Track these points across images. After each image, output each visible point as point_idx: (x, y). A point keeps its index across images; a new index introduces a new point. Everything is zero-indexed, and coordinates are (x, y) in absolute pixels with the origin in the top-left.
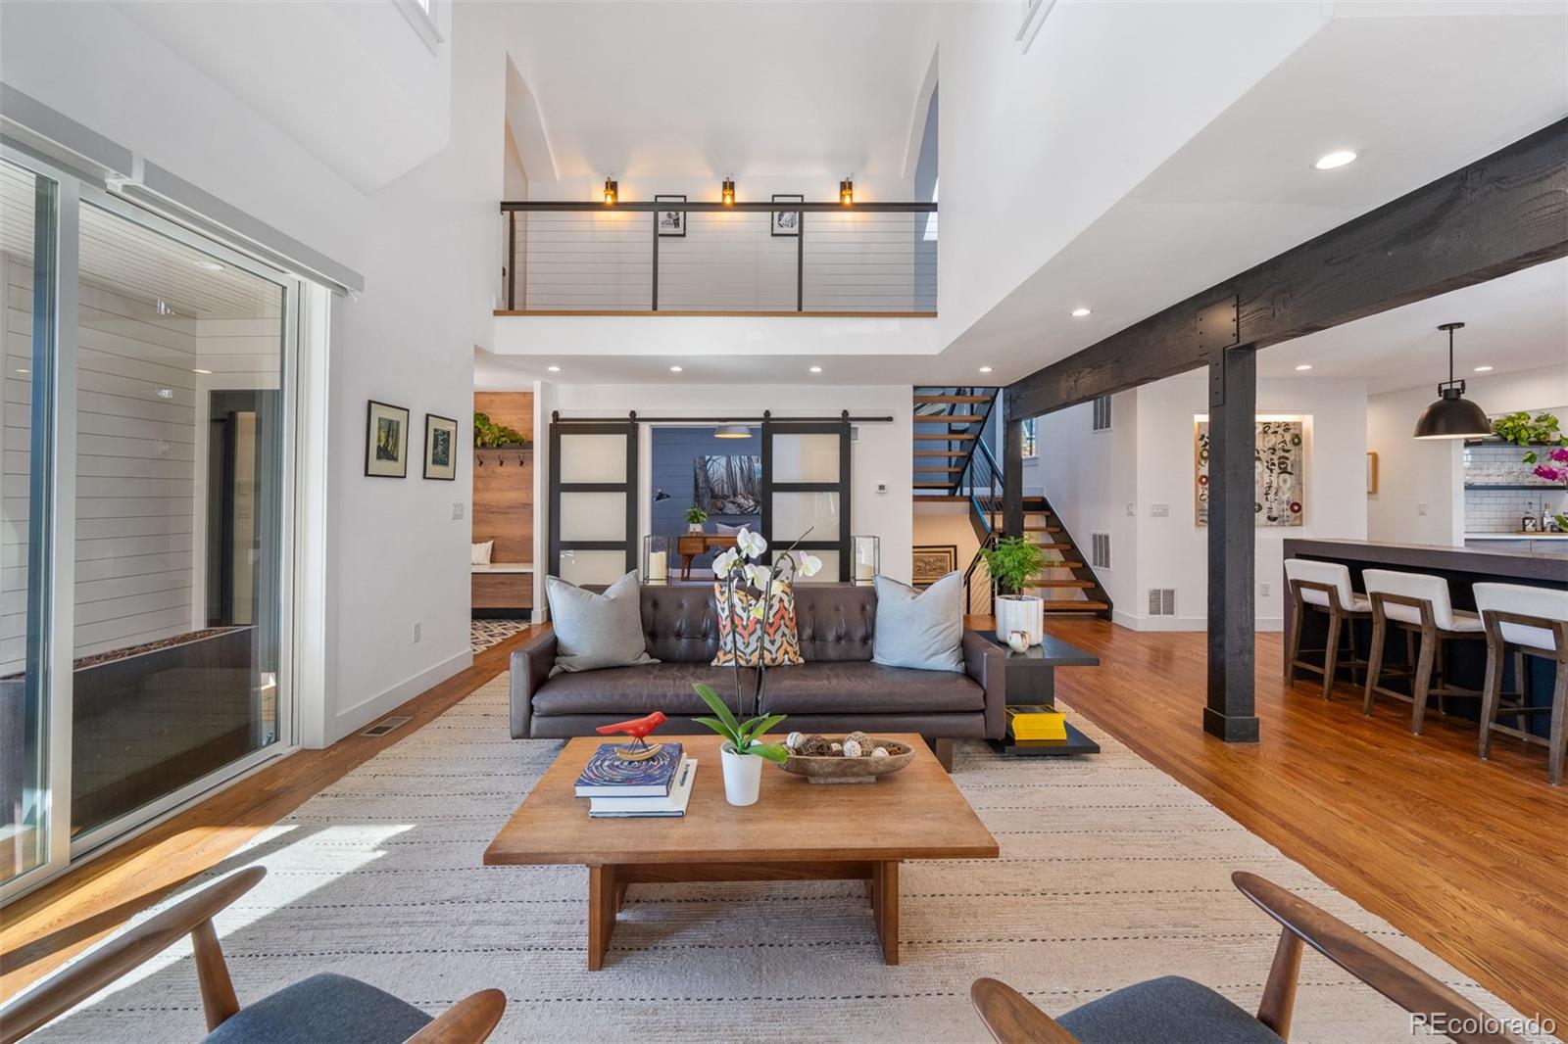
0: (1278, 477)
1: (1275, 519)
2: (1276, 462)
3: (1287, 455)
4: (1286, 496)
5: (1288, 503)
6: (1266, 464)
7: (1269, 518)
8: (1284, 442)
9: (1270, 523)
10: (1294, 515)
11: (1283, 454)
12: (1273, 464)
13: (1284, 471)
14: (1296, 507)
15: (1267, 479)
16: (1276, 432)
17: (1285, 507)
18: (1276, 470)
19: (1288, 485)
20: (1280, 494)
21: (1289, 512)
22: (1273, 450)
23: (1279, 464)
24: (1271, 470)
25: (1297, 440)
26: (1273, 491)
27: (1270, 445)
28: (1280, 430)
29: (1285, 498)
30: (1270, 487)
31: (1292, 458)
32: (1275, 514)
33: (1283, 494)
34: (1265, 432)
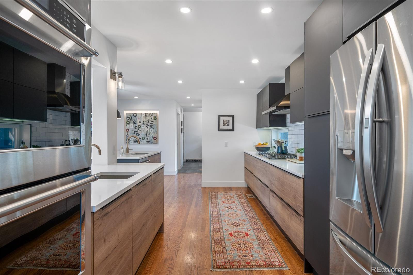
0: (150, 129)
1: (149, 142)
2: (149, 125)
3: (152, 123)
4: (152, 135)
5: (153, 137)
6: (146, 125)
7: (147, 141)
8: (151, 119)
9: (147, 143)
10: (154, 141)
11: (151, 122)
12: (148, 126)
13: (152, 128)
14: (155, 138)
15: (146, 130)
16: (149, 116)
17: (152, 138)
18: (149, 127)
19: (153, 132)
20: (150, 134)
21: (153, 140)
22: (148, 121)
23: (150, 125)
24: (148, 127)
25: (155, 118)
26: (148, 133)
27: (147, 120)
28: (150, 115)
29: (152, 136)
30: (147, 132)
31: (154, 124)
32: (149, 140)
33: (151, 134)
34: (146, 116)
